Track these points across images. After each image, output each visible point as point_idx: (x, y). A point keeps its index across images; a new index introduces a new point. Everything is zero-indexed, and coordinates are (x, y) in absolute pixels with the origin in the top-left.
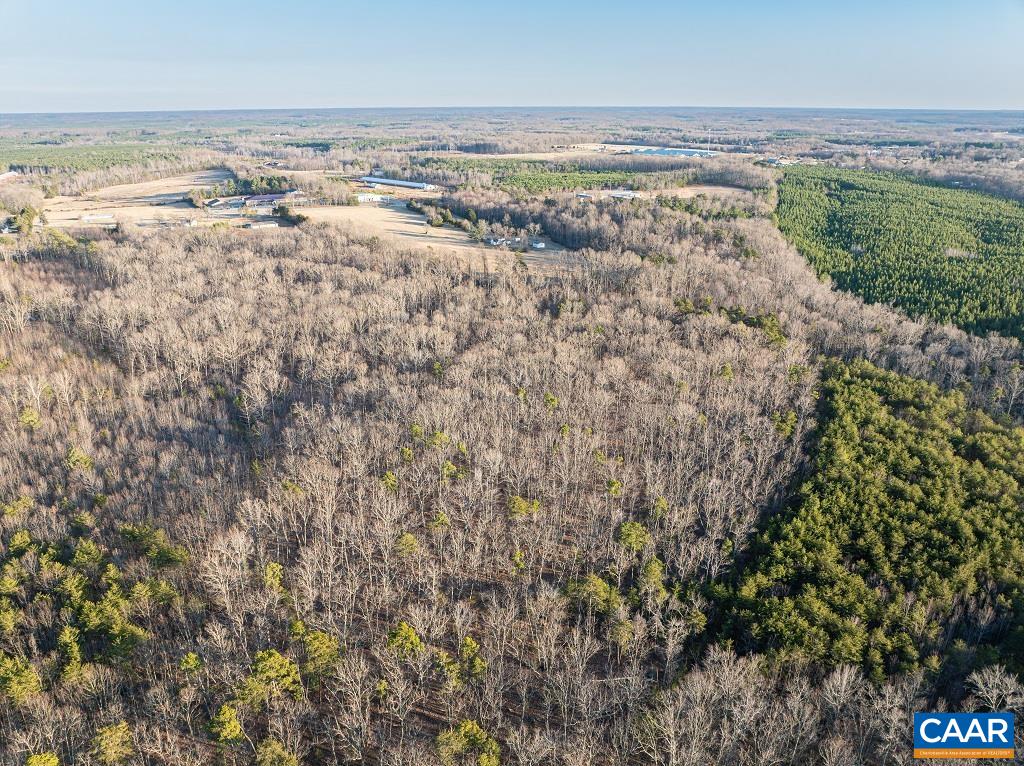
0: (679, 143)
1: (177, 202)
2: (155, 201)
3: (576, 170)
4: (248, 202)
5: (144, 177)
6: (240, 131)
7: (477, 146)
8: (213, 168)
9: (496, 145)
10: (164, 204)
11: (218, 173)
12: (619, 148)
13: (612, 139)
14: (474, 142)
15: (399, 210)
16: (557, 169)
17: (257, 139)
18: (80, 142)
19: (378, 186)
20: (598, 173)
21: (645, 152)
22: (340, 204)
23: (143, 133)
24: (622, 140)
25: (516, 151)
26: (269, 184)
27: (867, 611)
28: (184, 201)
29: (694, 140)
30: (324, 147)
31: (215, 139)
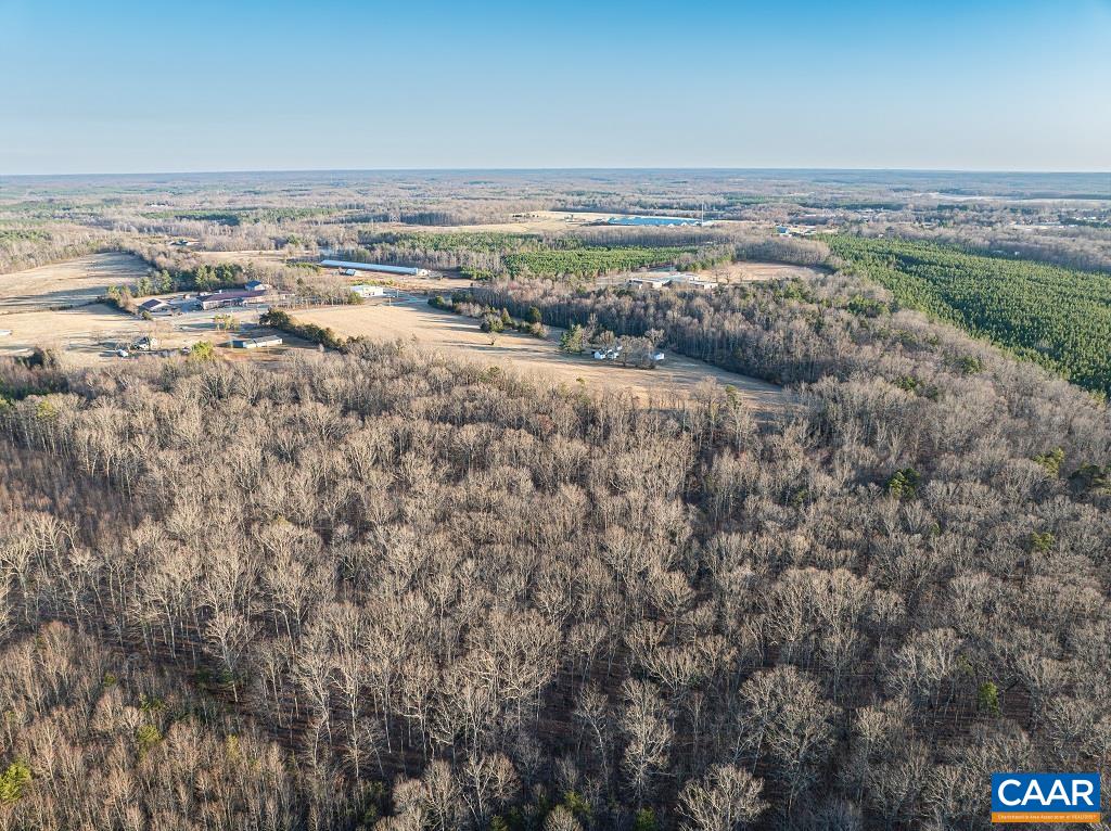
0: (638, 209)
3: (580, 246)
4: (205, 303)
6: (104, 200)
7: (421, 216)
8: (104, 251)
11: (116, 258)
12: (592, 217)
14: (416, 211)
15: (420, 308)
17: (132, 210)
19: (358, 273)
22: (339, 302)
26: (220, 276)
28: (100, 301)
29: (652, 206)
30: (231, 220)
31: (77, 211)
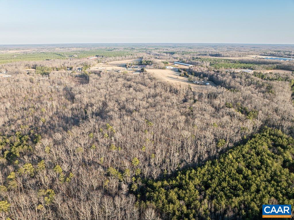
0: (286, 56)
1: (124, 66)
2: (119, 65)
3: (239, 63)
4: (138, 67)
5: (122, 59)
8: (140, 58)
9: (221, 55)
10: (121, 66)
12: (262, 57)
13: (263, 54)
14: (215, 54)
15: (175, 71)
16: (233, 62)
18: (117, 50)
19: (176, 65)
20: (246, 64)
21: (270, 58)
22: (161, 69)
23: (132, 48)
24: (267, 54)
25: (227, 56)
26: (147, 63)
27: (189, 200)
30: (173, 53)
